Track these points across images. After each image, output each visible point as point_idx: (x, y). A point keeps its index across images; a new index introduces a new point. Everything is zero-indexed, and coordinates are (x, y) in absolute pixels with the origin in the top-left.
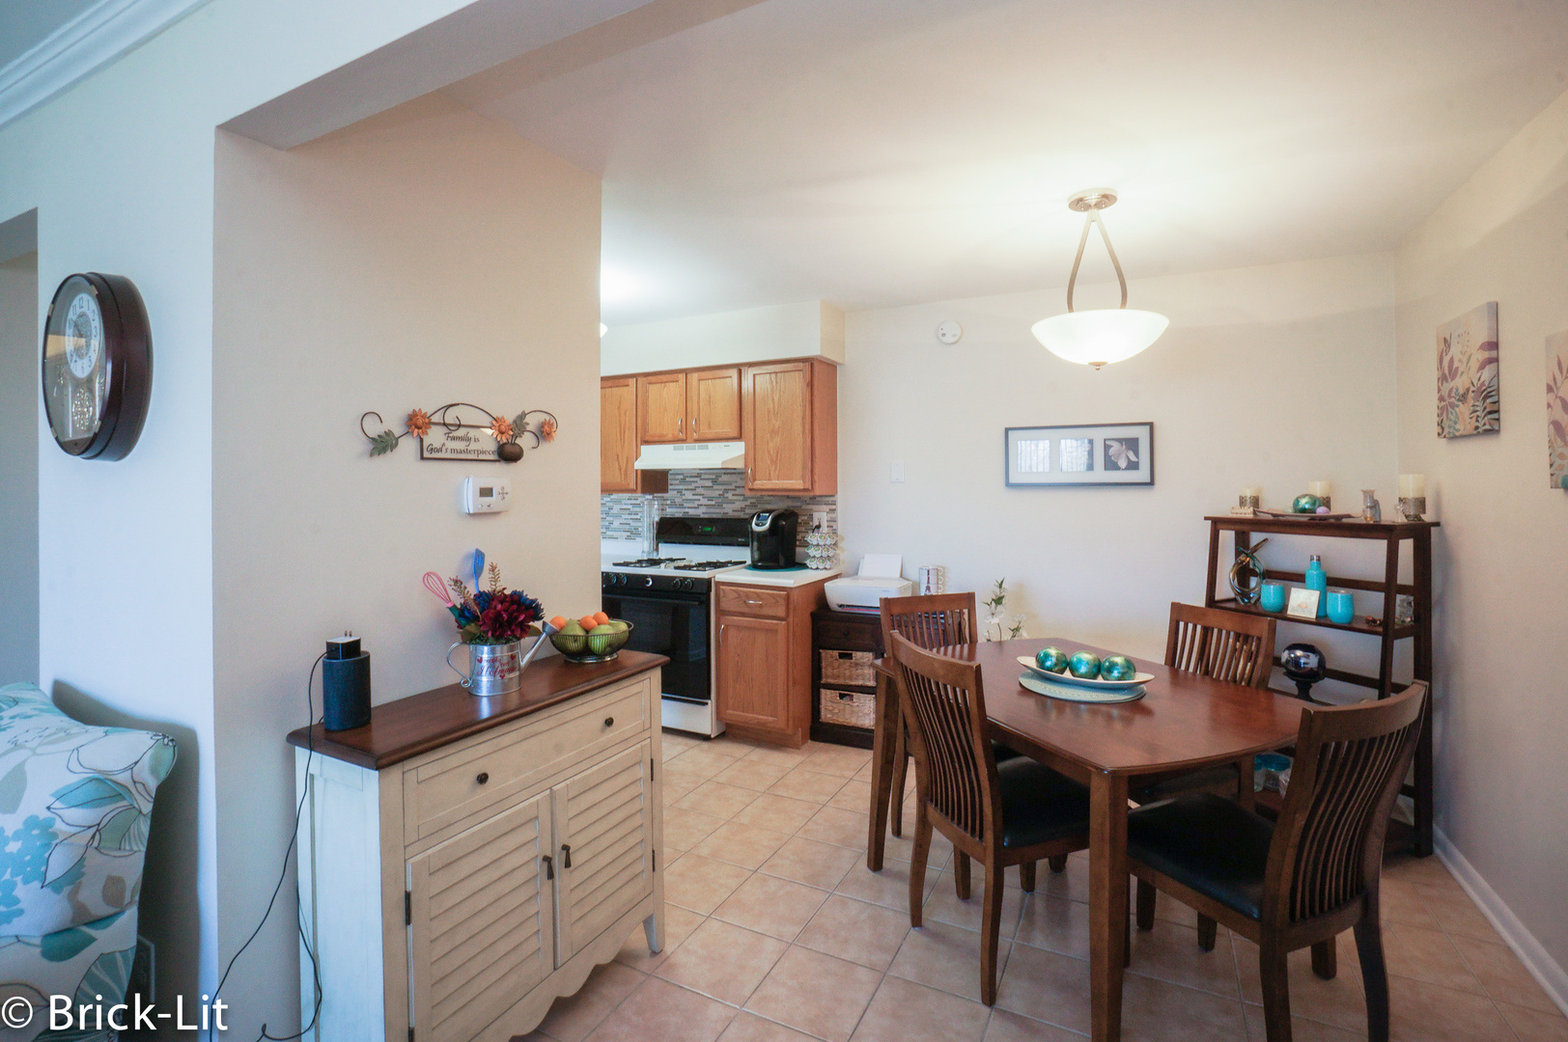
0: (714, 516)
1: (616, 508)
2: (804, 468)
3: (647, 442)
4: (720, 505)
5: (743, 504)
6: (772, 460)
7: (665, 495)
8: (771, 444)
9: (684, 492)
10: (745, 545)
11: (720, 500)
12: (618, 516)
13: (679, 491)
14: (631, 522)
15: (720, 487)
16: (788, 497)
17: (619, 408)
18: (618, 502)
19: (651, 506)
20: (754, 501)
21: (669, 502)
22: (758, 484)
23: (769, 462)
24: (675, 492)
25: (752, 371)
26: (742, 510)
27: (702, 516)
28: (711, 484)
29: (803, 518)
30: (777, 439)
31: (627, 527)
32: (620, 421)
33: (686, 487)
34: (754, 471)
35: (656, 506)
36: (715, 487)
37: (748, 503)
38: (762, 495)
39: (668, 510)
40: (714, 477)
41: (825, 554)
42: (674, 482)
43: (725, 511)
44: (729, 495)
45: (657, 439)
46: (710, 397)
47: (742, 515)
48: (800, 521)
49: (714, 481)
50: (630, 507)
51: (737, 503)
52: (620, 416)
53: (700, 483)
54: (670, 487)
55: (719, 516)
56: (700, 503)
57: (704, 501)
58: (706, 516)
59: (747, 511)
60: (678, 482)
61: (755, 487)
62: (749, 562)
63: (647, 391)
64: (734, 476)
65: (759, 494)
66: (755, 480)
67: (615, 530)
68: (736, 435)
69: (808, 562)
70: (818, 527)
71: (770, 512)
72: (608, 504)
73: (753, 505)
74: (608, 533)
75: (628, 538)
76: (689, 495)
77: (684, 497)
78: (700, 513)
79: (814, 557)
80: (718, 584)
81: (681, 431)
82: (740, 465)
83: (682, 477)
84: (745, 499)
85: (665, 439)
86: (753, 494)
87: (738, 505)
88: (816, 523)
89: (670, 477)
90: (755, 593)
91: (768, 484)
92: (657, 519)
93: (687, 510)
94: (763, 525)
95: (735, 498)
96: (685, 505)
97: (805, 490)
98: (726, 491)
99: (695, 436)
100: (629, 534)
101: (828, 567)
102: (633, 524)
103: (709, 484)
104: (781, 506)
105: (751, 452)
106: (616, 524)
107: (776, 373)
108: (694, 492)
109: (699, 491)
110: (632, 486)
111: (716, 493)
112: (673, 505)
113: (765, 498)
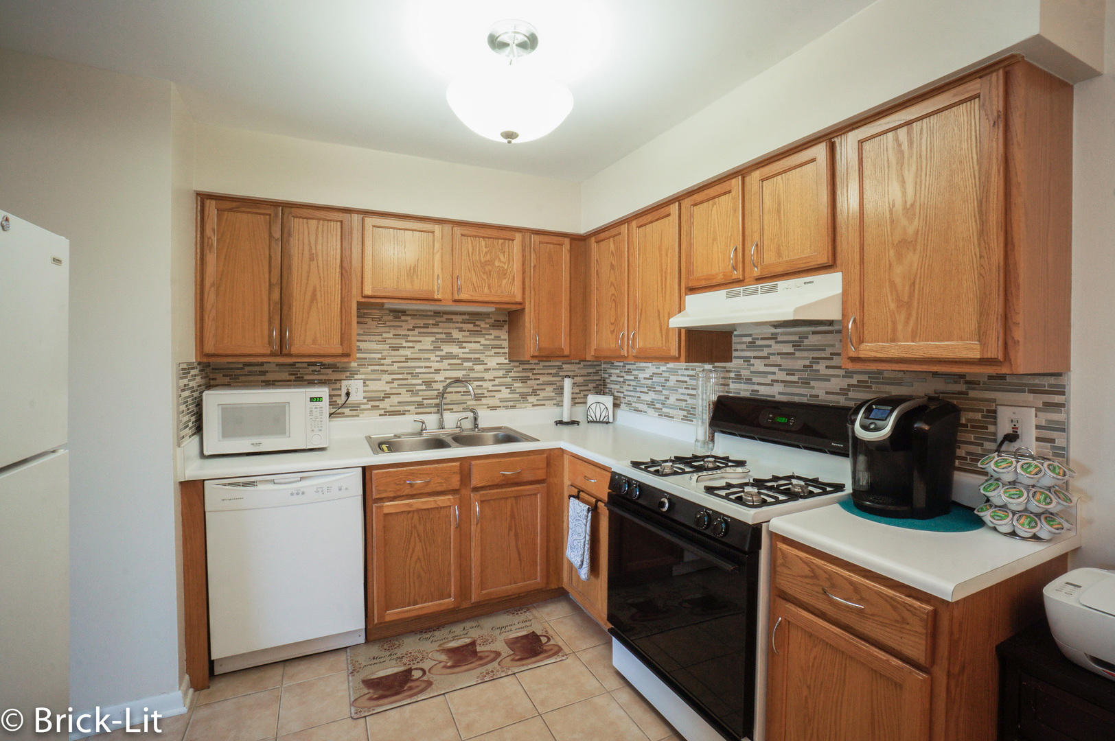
0: (797, 399)
1: (673, 379)
2: (983, 313)
3: (692, 290)
4: (805, 383)
5: (844, 383)
6: (899, 301)
7: (727, 365)
8: (898, 270)
9: (752, 361)
10: (843, 453)
11: (805, 375)
12: (674, 390)
13: (747, 360)
14: (687, 398)
15: (805, 354)
16: (935, 374)
17: (660, 249)
18: (674, 372)
19: (708, 379)
20: (865, 378)
21: (732, 375)
22: (869, 349)
23: (893, 306)
24: (741, 361)
25: (853, 137)
26: (843, 392)
27: (779, 398)
28: (791, 350)
29: (971, 415)
30: (913, 258)
31: (684, 404)
32: (661, 265)
33: (756, 354)
34: (860, 324)
35: (713, 380)
36: (798, 354)
37: (854, 381)
38: (875, 371)
39: (733, 386)
40: (796, 338)
41: (1035, 506)
42: (739, 347)
43: (814, 392)
44: (821, 367)
45: (703, 283)
46: (779, 205)
47: (841, 401)
48: (963, 421)
49: (797, 345)
50: (686, 379)
51: (833, 380)
52: (661, 256)
53: (776, 348)
54: (735, 354)
55: (804, 400)
56: (774, 377)
57: (782, 376)
58: (784, 398)
59: (851, 394)
60: (744, 347)
61: (862, 354)
62: (849, 489)
63: (691, 216)
64: (829, 336)
65: (873, 367)
66: (861, 341)
67: (671, 407)
68: (824, 259)
69: (987, 515)
70: (1012, 437)
71: (893, 402)
72: (664, 374)
73: (862, 385)
74: (664, 410)
75: (685, 419)
76: (759, 366)
77: (752, 369)
78: (775, 392)
79: (1004, 507)
80: (774, 536)
81: (735, 268)
82: (834, 314)
83: (749, 339)
84: (849, 374)
85: (714, 282)
86: (859, 367)
87: (836, 384)
88: (1004, 428)
89: (734, 339)
90: (851, 583)
91: (893, 351)
92: (714, 398)
93: (756, 387)
94: (877, 429)
95: (831, 372)
96: (755, 380)
97: (982, 362)
98: (816, 360)
99: (756, 272)
100: (685, 413)
101: (1043, 534)
102: (690, 401)
103: (788, 349)
104: (921, 390)
105: (855, 290)
106: (672, 400)
107: (909, 123)
108: (767, 362)
109: (774, 359)
110: (674, 352)
111: (799, 364)
112: (738, 378)
113: (886, 375)
